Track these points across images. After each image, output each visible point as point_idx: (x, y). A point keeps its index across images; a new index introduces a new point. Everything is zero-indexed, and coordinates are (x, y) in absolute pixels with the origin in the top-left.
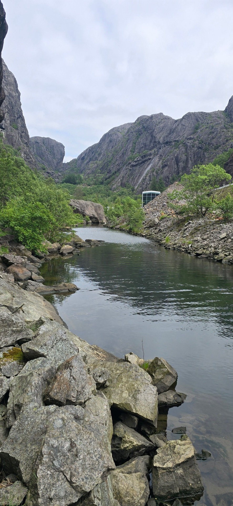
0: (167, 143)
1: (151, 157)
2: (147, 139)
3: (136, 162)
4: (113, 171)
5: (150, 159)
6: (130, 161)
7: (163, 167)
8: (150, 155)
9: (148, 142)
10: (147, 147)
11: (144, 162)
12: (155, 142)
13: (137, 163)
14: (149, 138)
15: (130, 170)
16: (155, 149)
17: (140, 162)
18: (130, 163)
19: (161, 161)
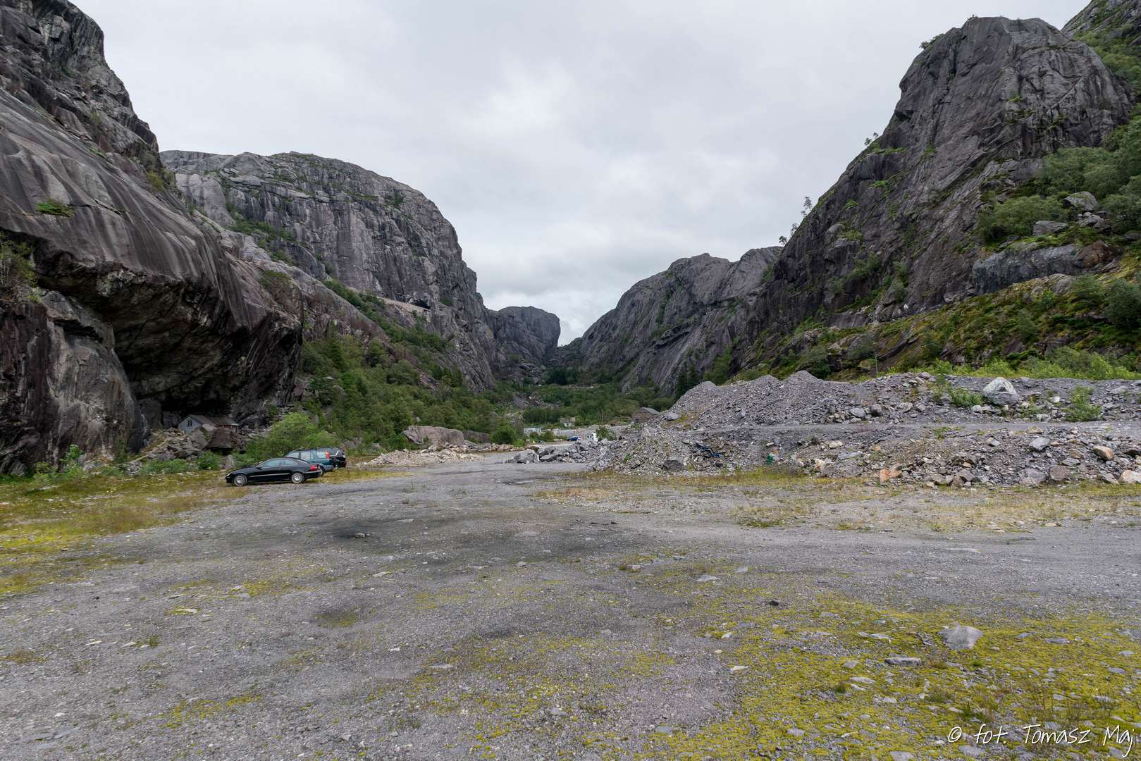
0: (716, 304)
1: (689, 330)
2: (682, 299)
3: (663, 339)
4: (628, 358)
5: (686, 333)
6: (654, 339)
7: (708, 346)
8: (688, 325)
9: (683, 304)
10: (684, 313)
11: (676, 339)
12: (695, 303)
13: (665, 342)
14: (687, 297)
15: (655, 354)
16: (696, 316)
17: (671, 339)
18: (654, 342)
19: (705, 336)
